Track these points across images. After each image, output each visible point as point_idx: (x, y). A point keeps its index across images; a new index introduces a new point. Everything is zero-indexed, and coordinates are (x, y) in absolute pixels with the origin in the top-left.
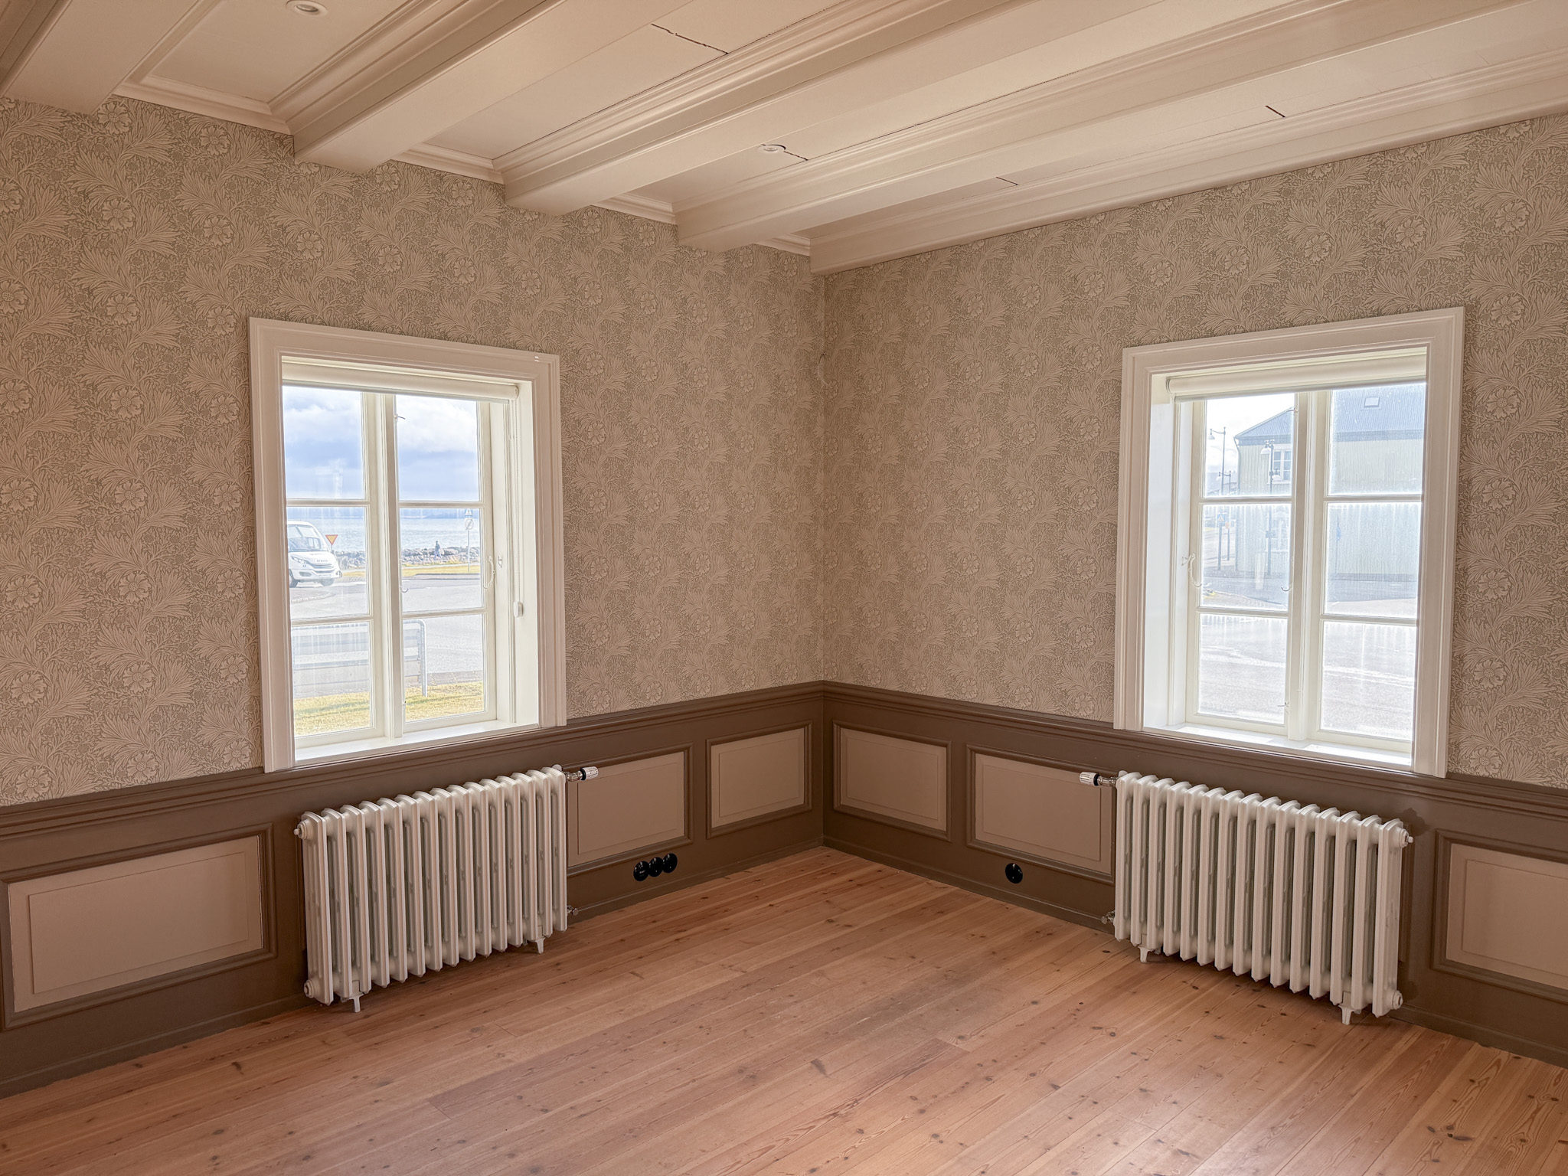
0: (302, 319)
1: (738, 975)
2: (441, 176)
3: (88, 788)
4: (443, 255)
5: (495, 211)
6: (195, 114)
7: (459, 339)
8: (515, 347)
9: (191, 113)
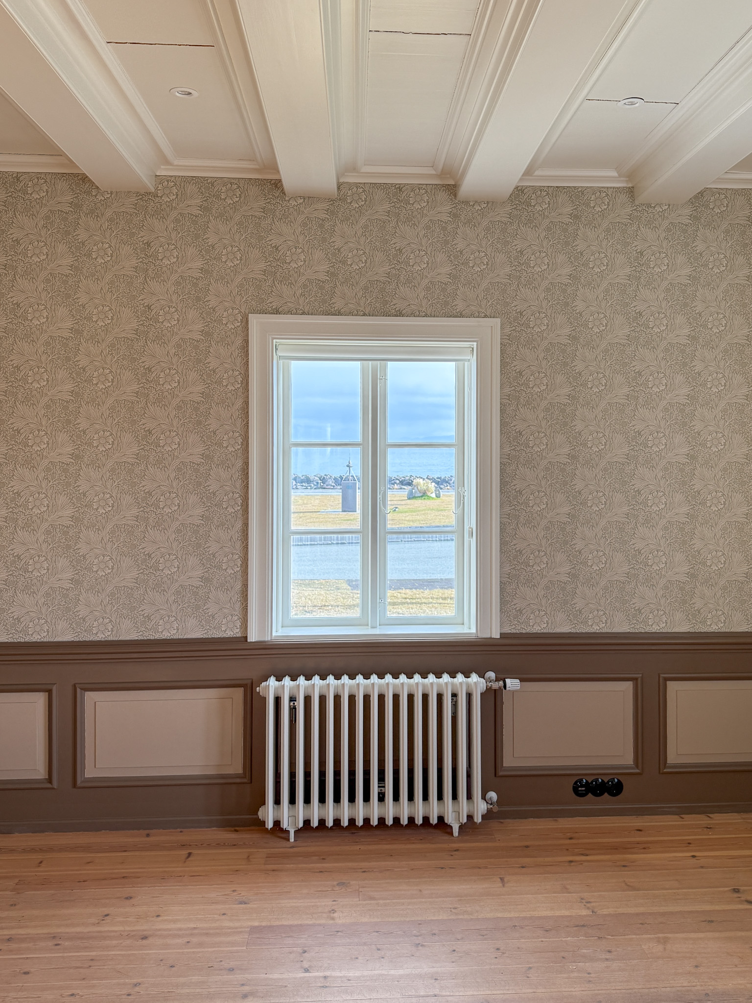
0: (289, 312)
1: (584, 912)
2: (400, 188)
3: (133, 636)
4: (400, 250)
5: (447, 208)
6: (218, 178)
7: (413, 315)
8: (461, 316)
9: (215, 177)
